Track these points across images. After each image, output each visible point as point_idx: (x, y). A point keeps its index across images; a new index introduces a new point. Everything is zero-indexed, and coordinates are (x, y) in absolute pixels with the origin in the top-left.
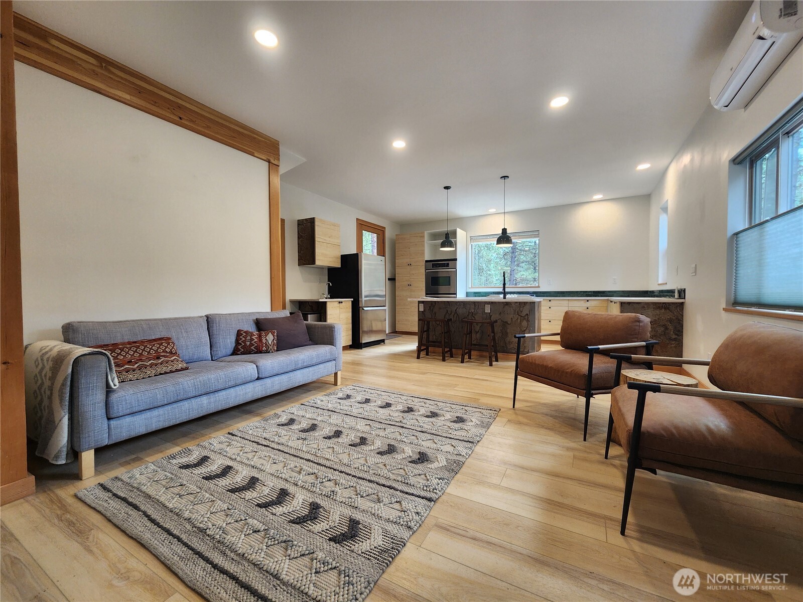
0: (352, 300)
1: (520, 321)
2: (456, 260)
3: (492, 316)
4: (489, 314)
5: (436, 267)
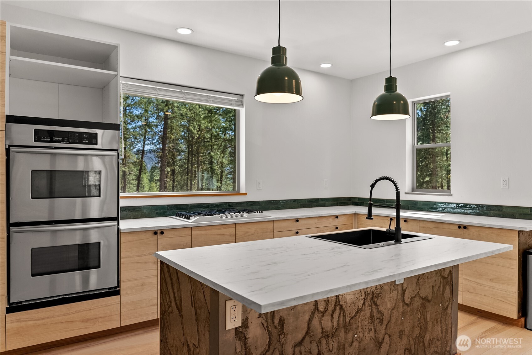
1: (443, 289)
3: (405, 290)
4: (402, 287)
5: (52, 141)
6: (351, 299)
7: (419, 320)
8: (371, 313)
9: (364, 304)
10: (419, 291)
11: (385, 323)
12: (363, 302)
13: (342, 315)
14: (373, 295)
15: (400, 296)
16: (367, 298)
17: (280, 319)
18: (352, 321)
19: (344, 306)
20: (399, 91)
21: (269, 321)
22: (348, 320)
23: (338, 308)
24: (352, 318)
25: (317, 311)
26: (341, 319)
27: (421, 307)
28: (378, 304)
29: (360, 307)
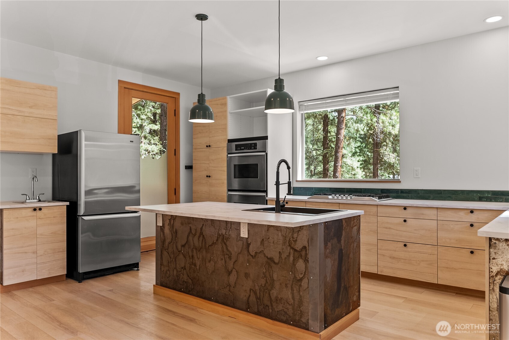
0: (68, 203)
1: (294, 260)
2: (266, 138)
3: (250, 244)
4: (247, 241)
5: (241, 150)
6: (209, 234)
7: (264, 273)
8: (222, 248)
9: (217, 240)
10: (263, 250)
11: (233, 260)
12: (216, 239)
13: (204, 241)
14: (223, 238)
15: (245, 247)
16: (219, 237)
17: (176, 229)
18: (210, 247)
19: (205, 237)
20: (286, 90)
21: (172, 229)
22: (207, 246)
23: (202, 236)
24: (209, 246)
25: (191, 233)
26: (204, 243)
27: (266, 264)
28: (227, 245)
29: (215, 242)
